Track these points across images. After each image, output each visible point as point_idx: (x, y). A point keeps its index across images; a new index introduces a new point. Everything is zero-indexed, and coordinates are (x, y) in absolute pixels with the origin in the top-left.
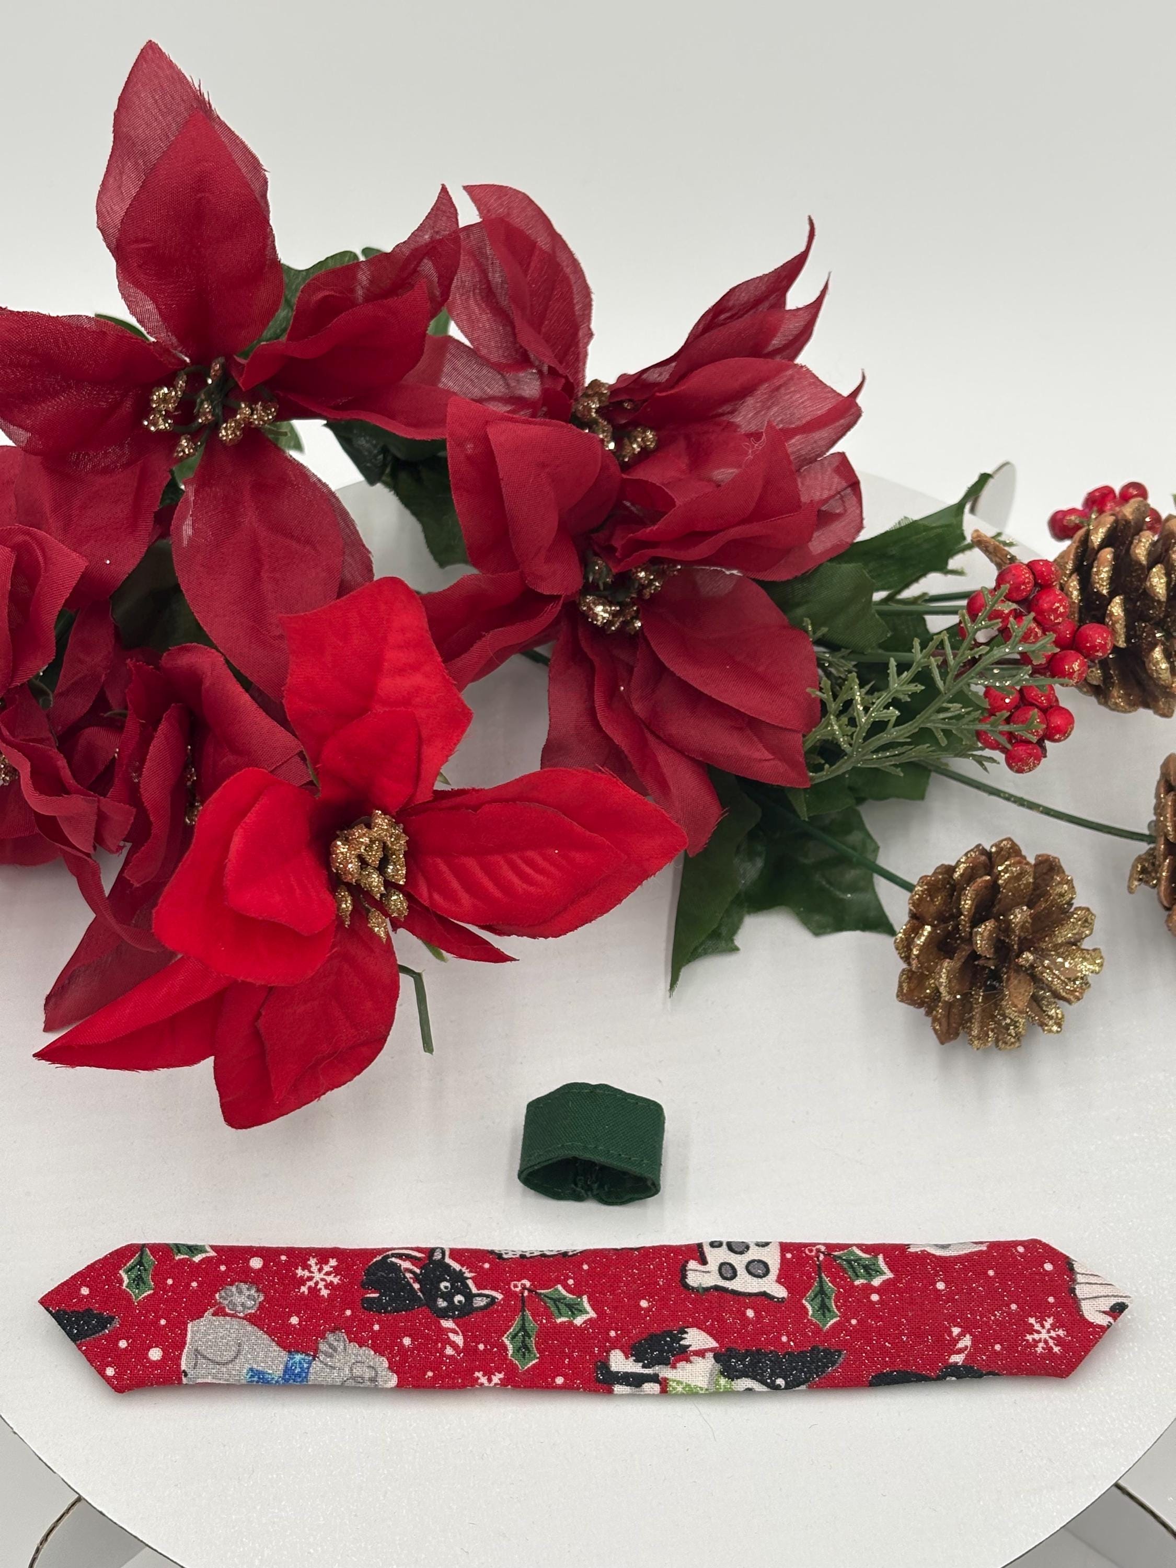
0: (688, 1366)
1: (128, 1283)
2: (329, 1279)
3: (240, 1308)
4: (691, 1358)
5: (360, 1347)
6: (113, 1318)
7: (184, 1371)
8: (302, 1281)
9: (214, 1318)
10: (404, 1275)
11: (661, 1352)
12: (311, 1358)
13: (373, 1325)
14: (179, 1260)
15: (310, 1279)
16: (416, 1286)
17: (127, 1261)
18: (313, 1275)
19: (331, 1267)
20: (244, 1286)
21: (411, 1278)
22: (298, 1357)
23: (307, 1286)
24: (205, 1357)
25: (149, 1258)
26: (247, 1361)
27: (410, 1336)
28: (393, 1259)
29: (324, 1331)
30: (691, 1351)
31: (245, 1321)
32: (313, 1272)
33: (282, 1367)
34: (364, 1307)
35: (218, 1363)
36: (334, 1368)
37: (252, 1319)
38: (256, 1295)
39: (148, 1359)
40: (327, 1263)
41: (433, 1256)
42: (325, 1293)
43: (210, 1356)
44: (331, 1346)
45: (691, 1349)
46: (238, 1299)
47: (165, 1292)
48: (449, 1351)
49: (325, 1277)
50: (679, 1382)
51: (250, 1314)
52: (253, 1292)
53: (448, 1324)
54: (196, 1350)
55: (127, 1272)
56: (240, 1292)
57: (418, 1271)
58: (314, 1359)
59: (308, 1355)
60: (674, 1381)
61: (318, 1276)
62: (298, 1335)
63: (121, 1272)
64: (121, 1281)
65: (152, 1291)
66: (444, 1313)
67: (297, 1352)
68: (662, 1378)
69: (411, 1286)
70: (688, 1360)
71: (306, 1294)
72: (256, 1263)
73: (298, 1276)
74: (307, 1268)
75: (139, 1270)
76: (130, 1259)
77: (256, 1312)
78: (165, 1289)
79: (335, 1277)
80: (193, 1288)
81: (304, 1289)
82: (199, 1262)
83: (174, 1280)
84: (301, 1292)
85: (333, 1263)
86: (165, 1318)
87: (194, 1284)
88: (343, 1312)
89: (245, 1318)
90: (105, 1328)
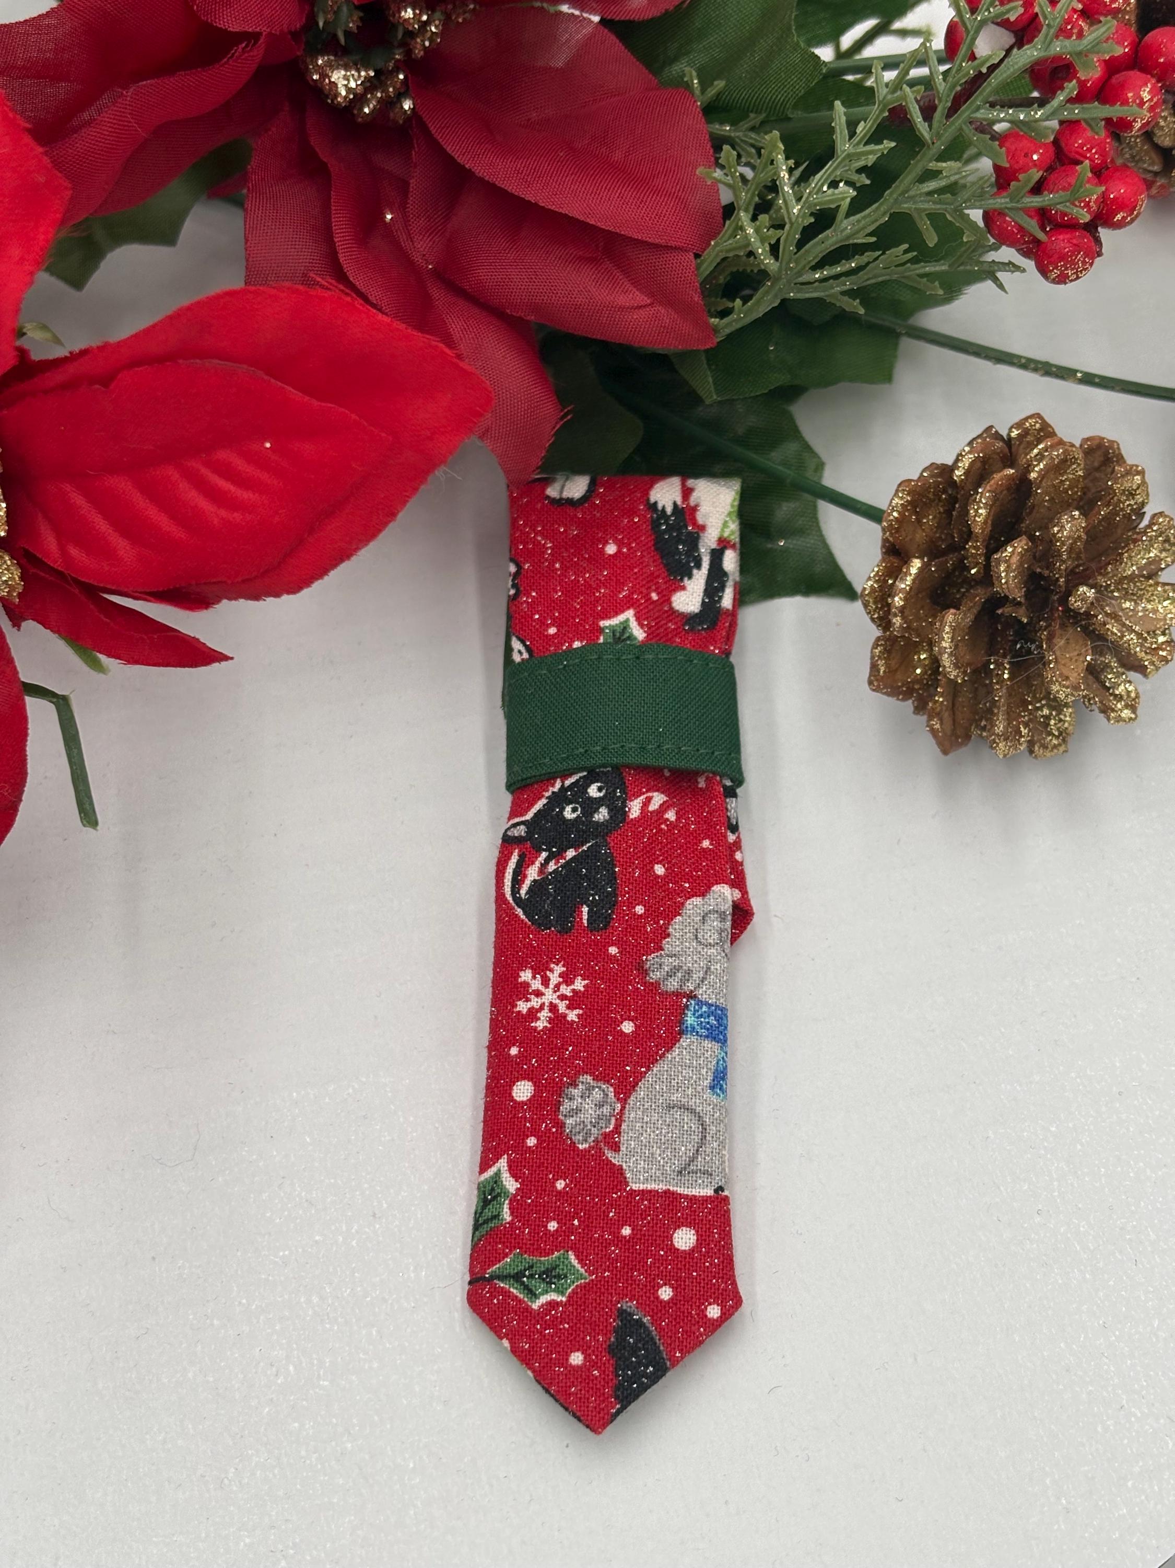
1: (557, 1291)
2: (554, 978)
3: (606, 1110)
5: (668, 935)
6: (622, 1312)
7: (716, 1191)
8: (557, 1019)
9: (623, 1148)
10: (550, 874)
13: (635, 914)
14: (511, 1214)
15: (553, 1008)
16: (571, 853)
17: (515, 1296)
18: (547, 1004)
19: (534, 977)
20: (566, 1106)
21: (556, 864)
22: (690, 1020)
23: (567, 1012)
24: (693, 1160)
25: (507, 1261)
27: (651, 865)
29: (645, 984)
31: (631, 1101)
32: (542, 1006)
33: (707, 1044)
37: (625, 1090)
38: (580, 1087)
39: (693, 1250)
40: (526, 985)
42: (579, 984)
44: (670, 975)
46: (589, 1112)
47: (572, 1230)
48: (671, 815)
49: (551, 986)
50: (725, 524)
51: (617, 1094)
52: (575, 1092)
53: (634, 810)
55: (534, 1295)
56: (578, 1110)
57: (544, 855)
58: (695, 996)
59: (687, 1006)
60: (723, 530)
61: (549, 996)
62: (653, 1020)
63: (535, 1306)
64: (552, 1305)
65: (570, 1253)
67: (681, 1022)
68: (718, 544)
69: (568, 863)
71: (581, 1012)
72: (523, 1091)
73: (549, 1026)
74: (533, 1014)
75: (531, 1276)
76: (506, 1294)
77: (612, 1085)
78: (566, 1229)
79: (552, 971)
80: (566, 1185)
81: (572, 1016)
82: (516, 1181)
83: (550, 1219)
84: (577, 1020)
85: (526, 976)
86: (620, 1228)
87: (560, 1185)
88: (612, 958)
89: (624, 1102)
90: (639, 1323)
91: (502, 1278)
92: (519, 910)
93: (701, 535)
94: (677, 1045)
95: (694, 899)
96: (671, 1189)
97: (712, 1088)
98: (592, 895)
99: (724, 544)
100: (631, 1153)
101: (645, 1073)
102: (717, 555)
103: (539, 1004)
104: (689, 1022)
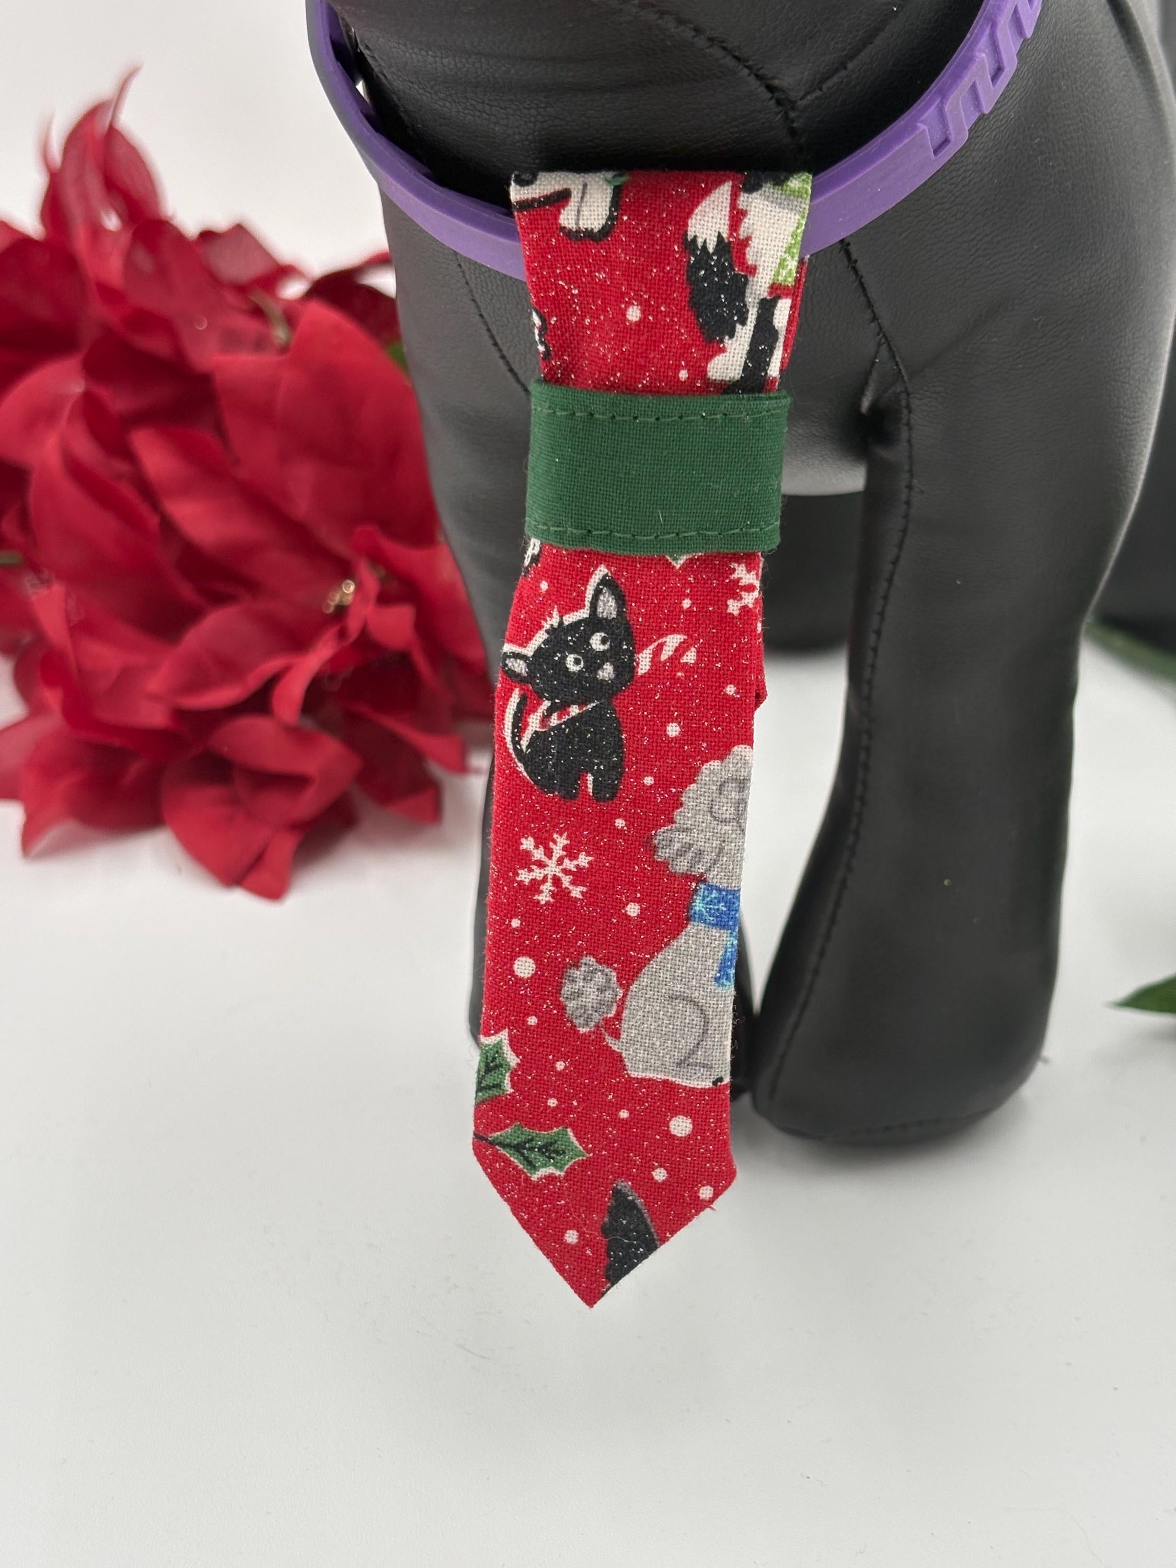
0: (754, 243)
1: (555, 1165)
2: (558, 851)
3: (608, 995)
4: (741, 237)
5: (681, 804)
6: (617, 1192)
7: (715, 1083)
8: (560, 894)
9: (624, 1036)
11: (721, 288)
12: (703, 886)
13: (644, 785)
14: (513, 1087)
15: (557, 881)
17: (516, 1168)
18: (550, 877)
19: (537, 847)
20: (567, 989)
21: (560, 718)
22: (698, 905)
23: (571, 888)
24: (693, 1052)
25: (508, 1133)
26: (702, 986)
27: (664, 725)
28: (525, 743)
29: (653, 863)
30: (731, 235)
31: (633, 988)
32: (545, 877)
33: (715, 932)
34: (611, 798)
35: (705, 1032)
36: (721, 849)
37: (628, 976)
38: (583, 969)
39: (688, 1137)
40: (527, 854)
41: (519, 675)
42: (584, 860)
43: (692, 1041)
44: (681, 853)
45: (725, 236)
46: (591, 996)
47: (570, 1109)
48: (690, 657)
49: (555, 859)
50: (782, 264)
51: (619, 979)
52: (577, 973)
53: (644, 662)
54: (679, 1064)
55: (533, 1167)
56: (579, 994)
57: (546, 704)
58: (705, 881)
59: (696, 890)
60: (778, 273)
61: (552, 869)
62: (658, 903)
63: (535, 1177)
64: (551, 1178)
65: (569, 1130)
66: (626, 669)
67: (689, 907)
68: (770, 293)
70: (745, 243)
71: (585, 889)
72: (524, 967)
73: (552, 900)
74: (535, 886)
75: (531, 1149)
76: (508, 1162)
77: (615, 969)
78: (565, 1109)
79: (555, 842)
80: (566, 1067)
81: (576, 892)
82: (518, 1057)
83: (550, 1096)
84: (581, 897)
85: (528, 844)
86: (619, 1110)
87: (560, 1066)
88: (620, 832)
89: (626, 988)
90: (633, 1205)
91: (504, 1146)
92: (519, 764)
93: (750, 279)
94: (683, 933)
95: (711, 763)
96: (670, 1078)
97: (717, 980)
98: (597, 764)
99: (777, 291)
100: (632, 1041)
101: (649, 960)
102: (767, 307)
103: (542, 876)
104: (697, 909)
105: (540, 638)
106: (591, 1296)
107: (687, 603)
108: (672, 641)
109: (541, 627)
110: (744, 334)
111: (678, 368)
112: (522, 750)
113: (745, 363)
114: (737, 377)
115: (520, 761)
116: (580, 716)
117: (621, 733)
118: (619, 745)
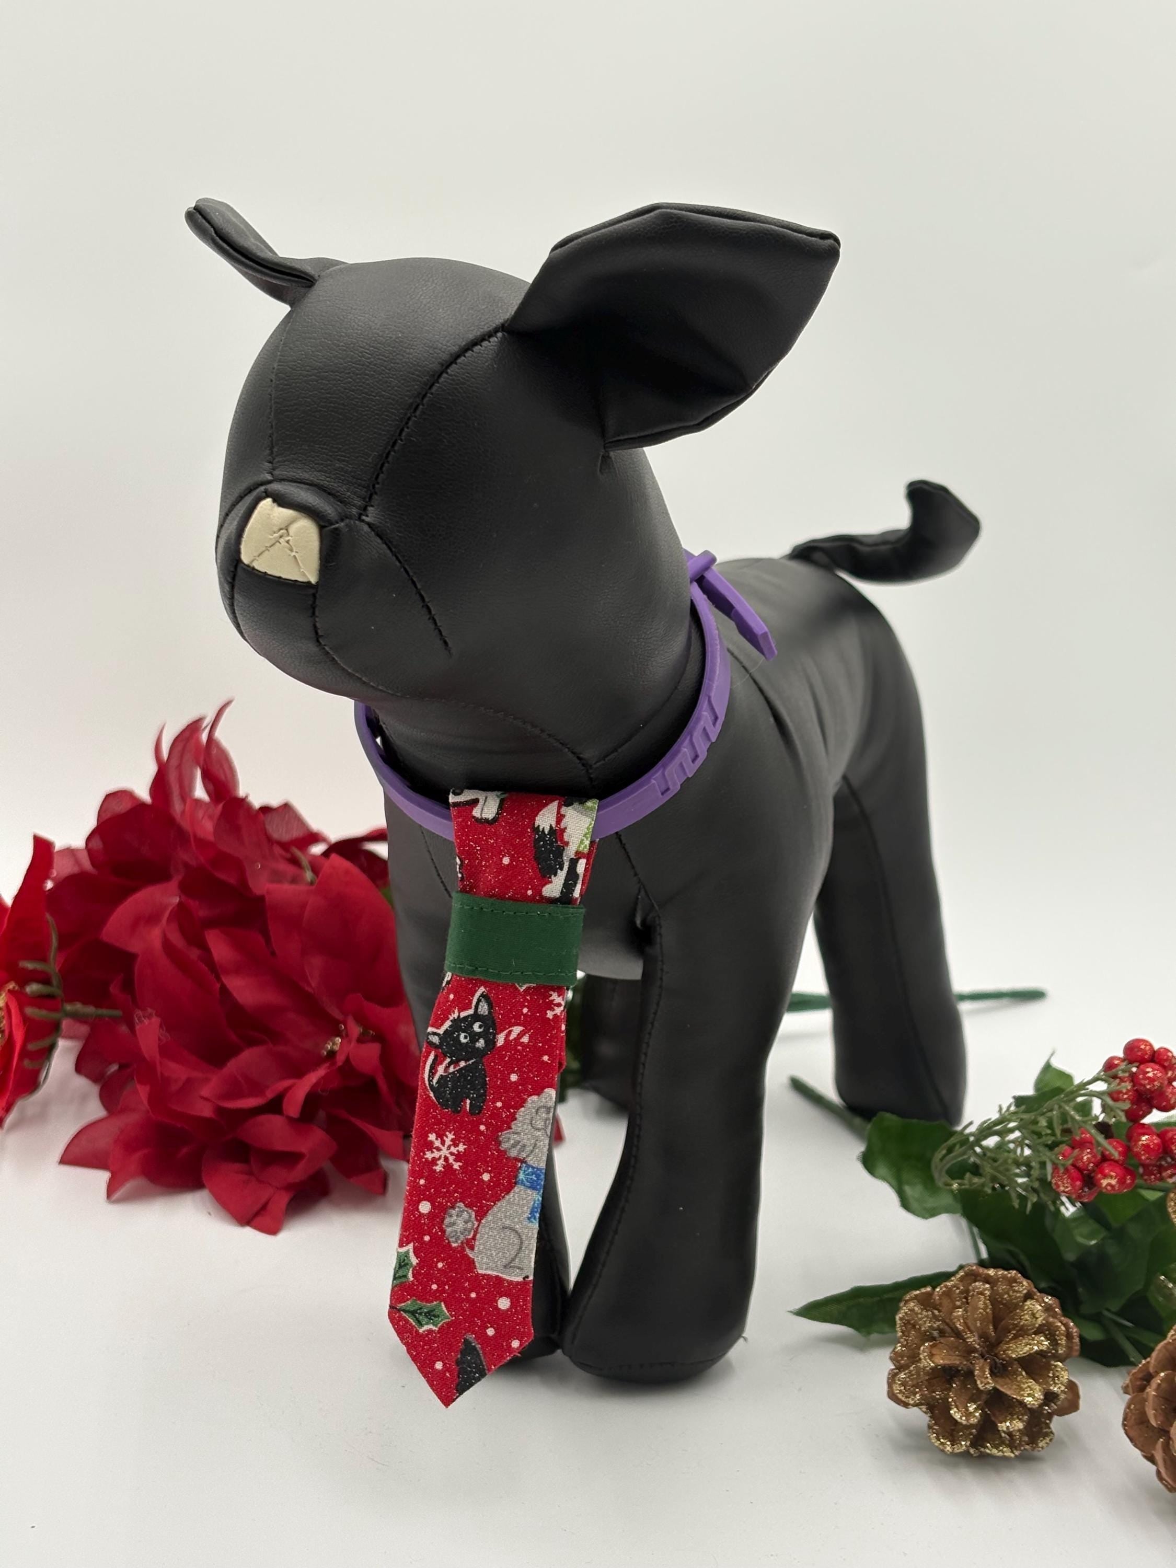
0: (568, 830)
1: (434, 1325)
2: (448, 1142)
3: (469, 1225)
4: (562, 827)
5: (516, 1119)
6: (467, 1342)
7: (524, 1278)
8: (448, 1167)
9: (476, 1249)
10: (450, 1074)
11: (551, 851)
12: (524, 1165)
13: (496, 1107)
14: (413, 1277)
15: (446, 1159)
16: (462, 1064)
17: (411, 1325)
18: (443, 1156)
19: (437, 1139)
20: (447, 1220)
21: (454, 1068)
22: (521, 1176)
23: (454, 1163)
24: (513, 1260)
25: (408, 1304)
26: (520, 1222)
27: (509, 1074)
28: (435, 1081)
29: (498, 1151)
30: (556, 826)
31: (483, 1221)
32: (440, 1157)
33: (529, 1191)
34: (478, 1114)
35: (521, 1248)
36: (535, 1145)
37: (481, 1214)
38: (457, 1209)
39: (508, 1310)
40: (432, 1143)
41: (434, 1044)
42: (461, 1148)
43: (513, 1253)
44: (514, 1146)
45: (554, 826)
46: (460, 1225)
47: (444, 1291)
48: (525, 1039)
49: (446, 1146)
51: (476, 1216)
52: (453, 1212)
53: (501, 1040)
54: (505, 1267)
55: (421, 1325)
56: (454, 1224)
57: (448, 1060)
58: (525, 1162)
59: (520, 1167)
60: (579, 846)
61: (444, 1152)
62: (500, 1174)
63: (421, 1331)
64: (430, 1331)
65: (442, 1303)
66: (491, 1043)
67: (516, 1177)
68: (575, 856)
69: (462, 1069)
70: (563, 831)
71: (461, 1164)
72: (425, 1207)
73: (443, 1170)
74: (434, 1161)
75: (420, 1314)
76: (407, 1321)
77: (474, 1210)
78: (441, 1291)
79: (447, 1137)
80: (443, 1266)
81: (456, 1166)
82: (417, 1258)
83: (433, 1283)
84: (459, 1168)
85: (432, 1137)
86: (470, 1292)
87: (440, 1265)
88: (482, 1133)
89: (479, 1221)
90: (474, 1348)
91: (405, 1311)
92: (431, 1093)
93: (566, 848)
94: (512, 1191)
95: (533, 1097)
96: (501, 1275)
97: (529, 1218)
98: (473, 1094)
99: (579, 855)
100: (480, 1252)
101: (493, 1206)
102: (574, 863)
103: (439, 1155)
104: (521, 1177)
105: (448, 1024)
106: (447, 1401)
107: (525, 1010)
108: (517, 1030)
109: (448, 1019)
110: (562, 875)
111: (528, 889)
112: (433, 1085)
113: (562, 890)
114: (558, 896)
115: (432, 1090)
116: (465, 1067)
117: (486, 1077)
118: (485, 1083)
